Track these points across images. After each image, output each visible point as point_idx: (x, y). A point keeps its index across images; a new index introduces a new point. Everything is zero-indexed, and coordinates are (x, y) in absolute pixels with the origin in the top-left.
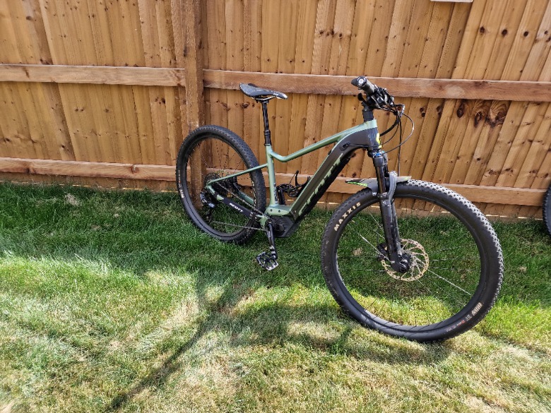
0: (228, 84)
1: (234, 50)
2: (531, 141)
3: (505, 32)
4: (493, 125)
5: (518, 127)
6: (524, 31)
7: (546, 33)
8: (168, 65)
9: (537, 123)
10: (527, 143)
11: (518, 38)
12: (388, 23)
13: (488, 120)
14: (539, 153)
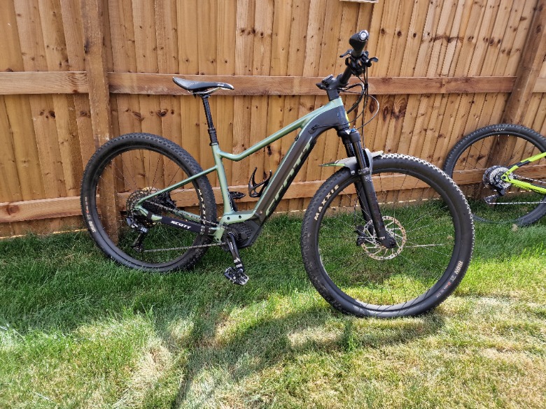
0: (141, 88)
1: (144, 49)
2: (426, 130)
3: (399, 34)
4: (397, 118)
5: (416, 118)
6: (413, 32)
7: (429, 34)
8: (58, 68)
9: (429, 113)
10: (424, 132)
11: (409, 39)
12: (305, 23)
13: (393, 113)
14: (432, 140)
